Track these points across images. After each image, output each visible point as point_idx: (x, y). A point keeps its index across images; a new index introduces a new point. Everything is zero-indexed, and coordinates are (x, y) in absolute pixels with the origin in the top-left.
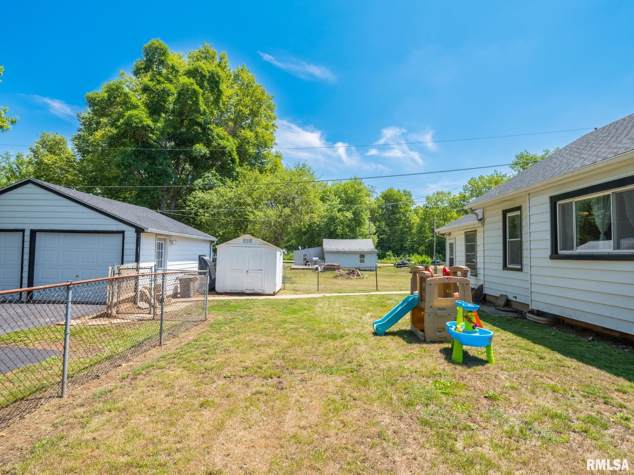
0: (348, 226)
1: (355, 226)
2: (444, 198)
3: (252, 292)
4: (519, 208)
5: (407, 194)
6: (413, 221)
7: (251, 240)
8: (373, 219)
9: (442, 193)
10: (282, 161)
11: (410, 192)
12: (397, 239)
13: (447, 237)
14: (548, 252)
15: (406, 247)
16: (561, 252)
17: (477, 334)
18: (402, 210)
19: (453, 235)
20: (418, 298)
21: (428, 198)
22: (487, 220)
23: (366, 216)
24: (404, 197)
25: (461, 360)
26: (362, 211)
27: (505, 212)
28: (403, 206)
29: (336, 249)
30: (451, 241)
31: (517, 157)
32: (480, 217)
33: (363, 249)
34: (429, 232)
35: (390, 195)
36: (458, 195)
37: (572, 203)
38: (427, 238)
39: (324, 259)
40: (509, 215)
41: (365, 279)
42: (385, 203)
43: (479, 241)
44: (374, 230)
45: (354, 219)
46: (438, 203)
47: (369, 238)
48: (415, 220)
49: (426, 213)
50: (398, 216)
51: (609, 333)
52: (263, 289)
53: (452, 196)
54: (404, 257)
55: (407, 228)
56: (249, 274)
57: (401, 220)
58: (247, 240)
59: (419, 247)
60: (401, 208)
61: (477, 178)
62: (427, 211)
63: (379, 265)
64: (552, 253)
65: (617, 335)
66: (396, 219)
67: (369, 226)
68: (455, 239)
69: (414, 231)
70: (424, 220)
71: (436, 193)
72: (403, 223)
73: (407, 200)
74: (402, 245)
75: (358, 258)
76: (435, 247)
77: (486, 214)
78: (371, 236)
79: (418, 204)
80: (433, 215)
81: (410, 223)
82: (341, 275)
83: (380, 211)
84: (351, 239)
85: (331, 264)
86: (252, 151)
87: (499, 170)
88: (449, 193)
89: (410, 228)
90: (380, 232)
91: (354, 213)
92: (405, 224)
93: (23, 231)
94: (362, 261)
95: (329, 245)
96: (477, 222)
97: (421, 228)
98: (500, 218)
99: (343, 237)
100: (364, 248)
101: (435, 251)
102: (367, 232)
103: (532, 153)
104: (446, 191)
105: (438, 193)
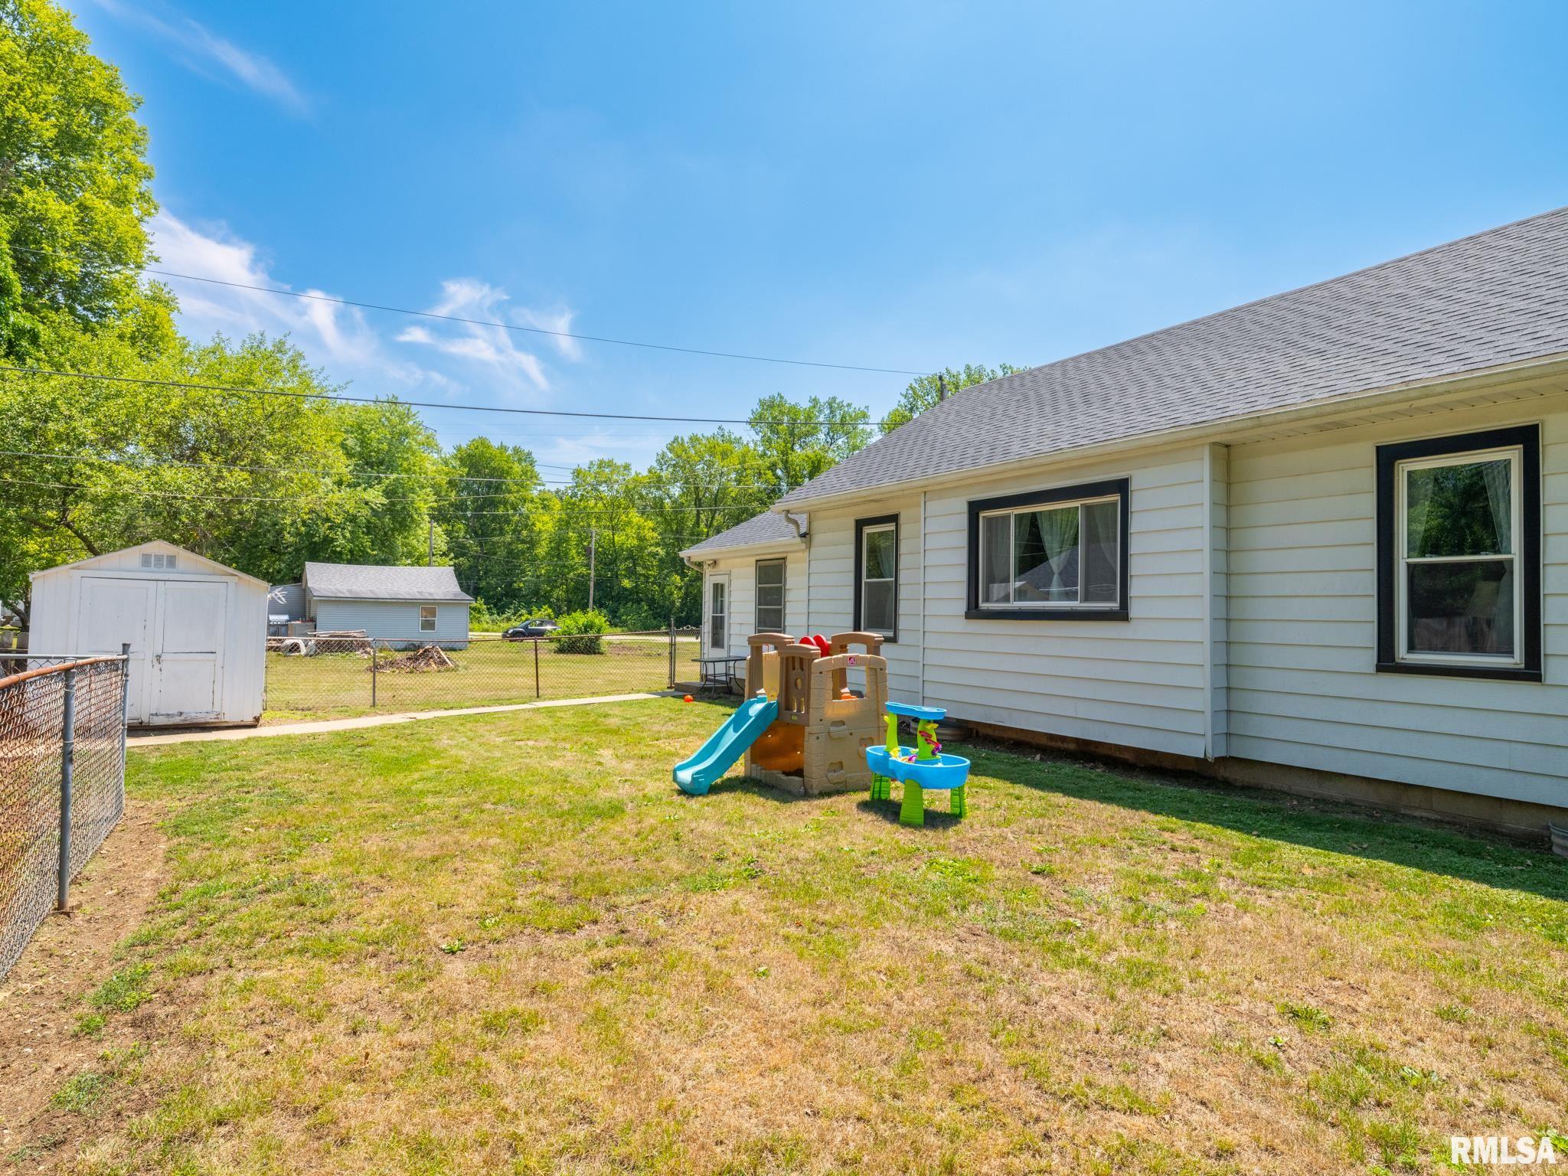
0: (370, 528)
1: (393, 530)
2: (615, 477)
3: (177, 720)
4: (894, 518)
5: (526, 458)
6: (539, 525)
7: (172, 561)
8: (439, 516)
9: (610, 464)
10: (174, 315)
11: (530, 454)
12: (497, 569)
13: (708, 571)
14: (962, 607)
15: (520, 589)
16: (984, 606)
17: (940, 765)
18: (511, 498)
19: (722, 566)
20: (778, 703)
21: (577, 473)
22: (818, 538)
23: (423, 503)
24: (516, 464)
25: (921, 821)
26: (413, 491)
27: (860, 524)
28: (515, 488)
29: (350, 591)
30: (719, 580)
31: (762, 403)
32: (803, 530)
33: (430, 594)
34: (578, 553)
35: (482, 453)
36: (645, 473)
37: (1008, 516)
38: (572, 568)
39: (313, 620)
40: (868, 530)
41: (462, 671)
42: (468, 475)
43: (794, 581)
44: (441, 542)
45: (390, 509)
46: (601, 489)
47: (429, 565)
48: (545, 523)
49: (570, 506)
50: (501, 511)
51: (1059, 744)
52: (217, 709)
53: (633, 472)
54: (514, 614)
55: (523, 542)
56: (164, 665)
57: (508, 522)
58: (159, 558)
59: (551, 590)
60: (510, 492)
61: (686, 439)
62: (574, 504)
63: (472, 635)
64: (969, 608)
65: (1072, 746)
66: (495, 518)
67: (429, 534)
68: (729, 574)
69: (541, 551)
70: (565, 524)
71: (596, 462)
72: (514, 531)
73: (525, 473)
74: (511, 584)
75: (416, 618)
76: (592, 592)
77: (816, 525)
78: (434, 558)
79: (548, 487)
80: (588, 515)
81: (531, 531)
82: (392, 663)
83: (453, 494)
84: (377, 564)
85: (340, 633)
86: (68, 265)
87: (727, 427)
88: (627, 467)
89: (533, 544)
90: (457, 549)
91: (389, 493)
92: (520, 532)
94: (428, 625)
95: (322, 578)
96: (798, 540)
97: (559, 544)
98: (849, 535)
99: (357, 557)
100: (432, 591)
101: (591, 601)
102: (423, 548)
103: (791, 399)
104: (619, 461)
105: (602, 464)
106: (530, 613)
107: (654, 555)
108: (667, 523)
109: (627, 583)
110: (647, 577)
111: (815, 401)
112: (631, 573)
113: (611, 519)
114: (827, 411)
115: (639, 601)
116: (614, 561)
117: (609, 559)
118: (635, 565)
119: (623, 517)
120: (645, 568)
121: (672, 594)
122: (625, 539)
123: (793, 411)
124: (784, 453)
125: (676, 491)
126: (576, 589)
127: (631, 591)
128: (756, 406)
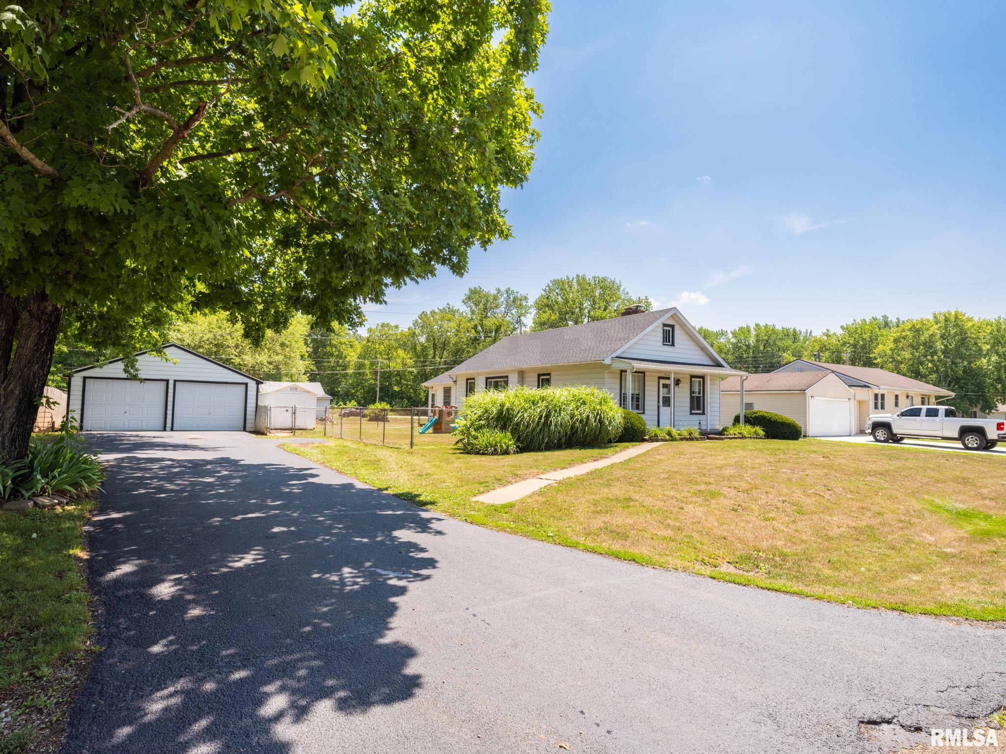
2: (390, 332)
4: (474, 379)
6: (349, 357)
7: (296, 389)
9: (388, 325)
13: (430, 390)
15: (339, 391)
19: (434, 388)
22: (458, 383)
27: (467, 380)
30: (433, 392)
31: (471, 290)
34: (370, 373)
36: (406, 330)
37: (492, 381)
38: (367, 380)
43: (453, 393)
46: (383, 338)
48: (352, 356)
49: (366, 347)
52: (306, 425)
53: (400, 329)
55: (340, 366)
59: (356, 392)
61: (429, 313)
62: (368, 346)
69: (350, 371)
70: (363, 357)
76: (378, 393)
77: (458, 379)
80: (376, 352)
81: (345, 360)
87: (451, 303)
88: (397, 327)
89: (345, 367)
92: (338, 361)
93: (167, 381)
97: (360, 368)
98: (465, 382)
101: (378, 398)
103: (486, 289)
104: (393, 324)
105: (383, 325)
106: (345, 404)
107: (411, 373)
108: (418, 357)
109: (396, 388)
110: (407, 385)
111: (499, 291)
112: (399, 383)
113: (388, 355)
114: (505, 295)
115: (402, 398)
116: (390, 377)
117: (387, 376)
118: (401, 378)
119: (395, 353)
120: (407, 380)
121: (420, 394)
122: (395, 366)
123: (487, 295)
124: (481, 320)
125: (422, 339)
126: (368, 392)
127: (398, 392)
128: (467, 292)
